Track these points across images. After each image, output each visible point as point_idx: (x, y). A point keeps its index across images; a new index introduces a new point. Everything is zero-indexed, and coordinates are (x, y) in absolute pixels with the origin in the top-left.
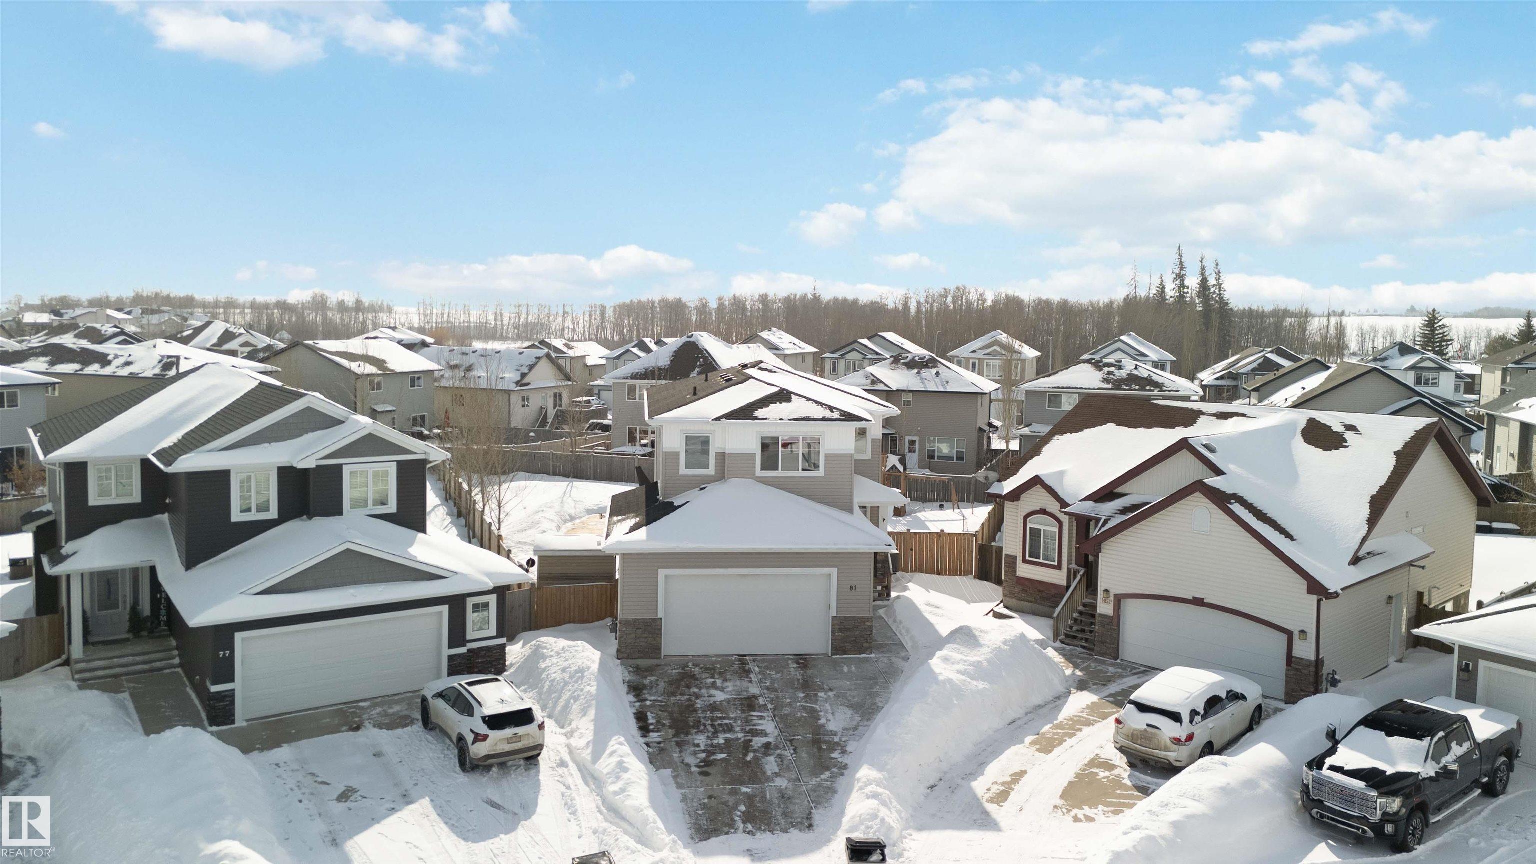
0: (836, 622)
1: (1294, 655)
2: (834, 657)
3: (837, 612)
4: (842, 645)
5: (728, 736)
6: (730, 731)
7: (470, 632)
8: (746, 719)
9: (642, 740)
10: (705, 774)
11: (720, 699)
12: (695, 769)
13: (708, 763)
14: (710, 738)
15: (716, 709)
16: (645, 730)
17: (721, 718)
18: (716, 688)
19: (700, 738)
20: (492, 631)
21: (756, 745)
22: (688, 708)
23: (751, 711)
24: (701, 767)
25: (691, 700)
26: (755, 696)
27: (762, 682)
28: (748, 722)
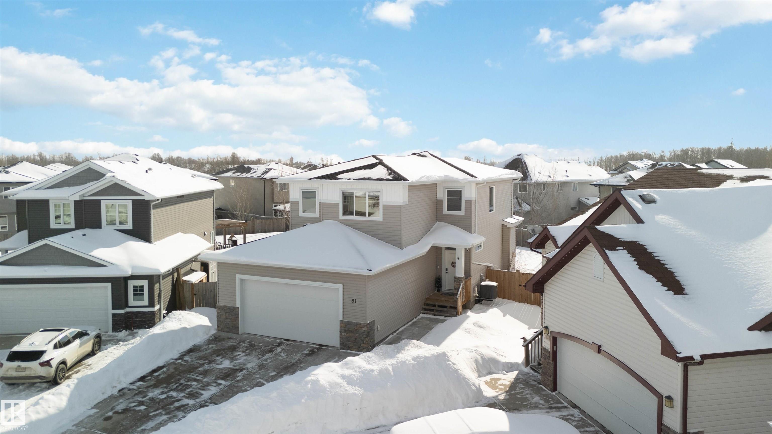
0: (342, 325)
1: (664, 423)
2: (341, 350)
3: (343, 317)
4: (347, 342)
5: (174, 394)
6: (182, 391)
7: (131, 301)
8: (208, 384)
9: (124, 386)
10: (108, 419)
11: (221, 366)
12: (110, 414)
13: (125, 411)
14: (162, 393)
15: (205, 373)
16: (142, 379)
17: (195, 380)
18: (232, 359)
19: (157, 391)
20: (146, 302)
21: (176, 404)
22: (192, 369)
23: (222, 379)
24: (116, 413)
25: (203, 364)
26: (244, 369)
27: (266, 360)
28: (205, 386)
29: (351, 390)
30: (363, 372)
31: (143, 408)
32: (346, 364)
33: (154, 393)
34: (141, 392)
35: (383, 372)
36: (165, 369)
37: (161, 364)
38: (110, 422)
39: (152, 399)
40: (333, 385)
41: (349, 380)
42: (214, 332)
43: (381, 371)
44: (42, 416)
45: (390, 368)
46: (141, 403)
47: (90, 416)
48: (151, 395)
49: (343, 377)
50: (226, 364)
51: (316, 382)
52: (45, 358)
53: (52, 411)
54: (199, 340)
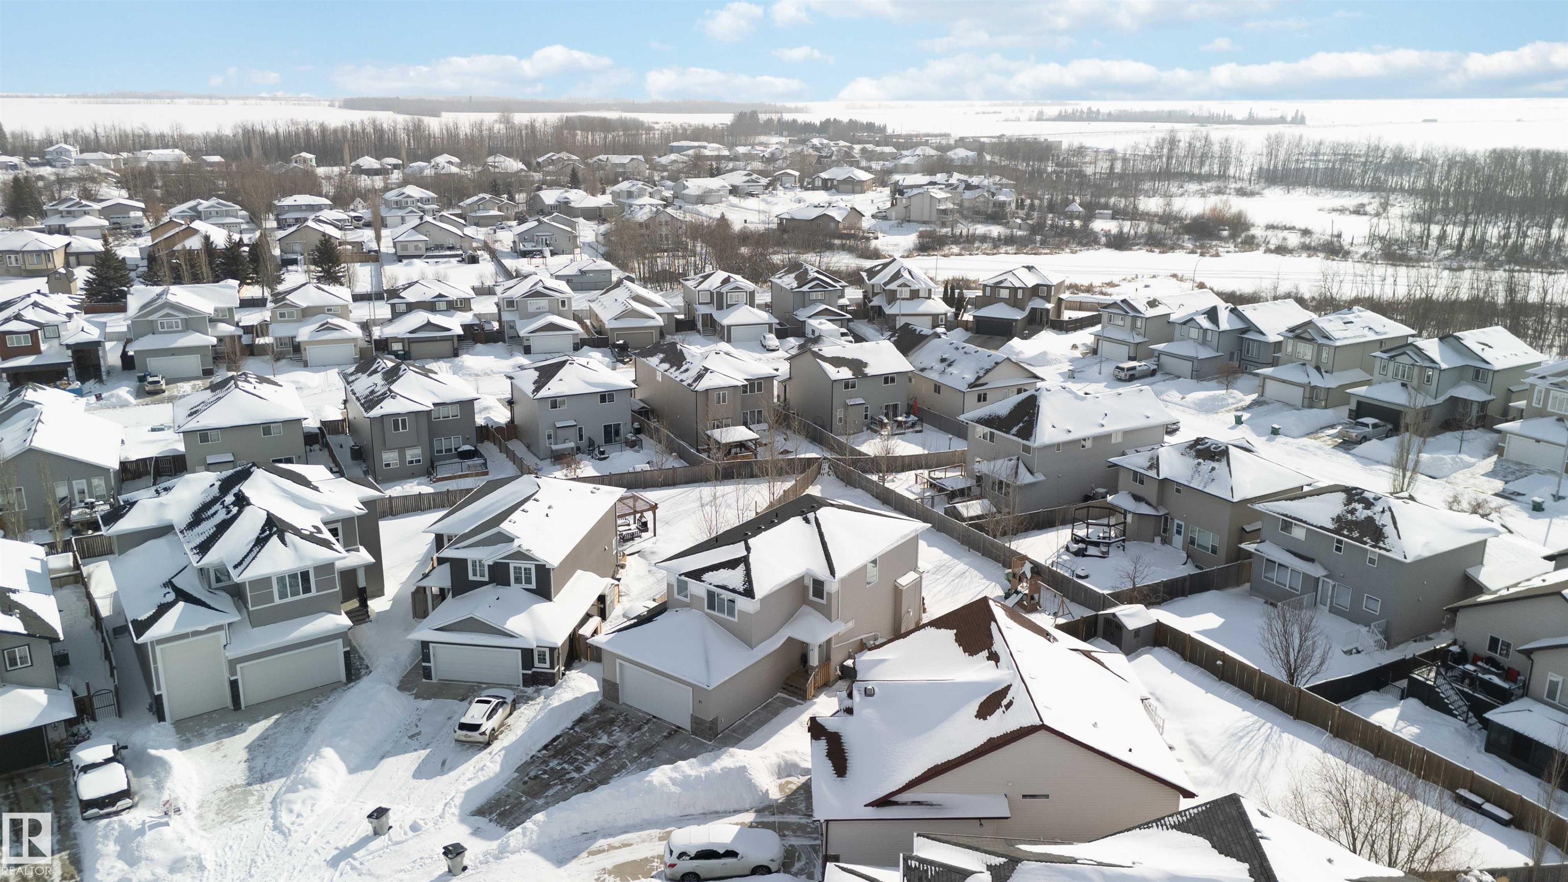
0: (692, 718)
2: (691, 736)
4: (695, 731)
5: (566, 766)
6: (571, 764)
7: (536, 664)
8: (589, 760)
9: (534, 753)
10: (525, 783)
11: (600, 742)
12: (526, 779)
13: (536, 777)
14: (559, 764)
15: (588, 747)
16: (545, 747)
17: (582, 755)
18: (610, 734)
19: (556, 762)
20: (548, 665)
21: (568, 776)
22: (580, 741)
23: (600, 755)
24: (530, 778)
25: (588, 737)
26: (616, 747)
27: (634, 739)
28: (586, 763)
29: (673, 789)
30: (684, 776)
31: (546, 776)
32: (675, 768)
33: (553, 763)
34: (545, 762)
35: (698, 778)
36: (561, 739)
37: (559, 734)
38: (527, 786)
39: (552, 769)
40: (663, 785)
41: (674, 781)
42: (600, 698)
43: (696, 777)
44: (486, 778)
45: (703, 775)
46: (545, 772)
47: (514, 779)
48: (551, 765)
49: (670, 778)
50: (604, 740)
51: (650, 782)
52: (482, 729)
53: (492, 775)
54: (587, 708)
